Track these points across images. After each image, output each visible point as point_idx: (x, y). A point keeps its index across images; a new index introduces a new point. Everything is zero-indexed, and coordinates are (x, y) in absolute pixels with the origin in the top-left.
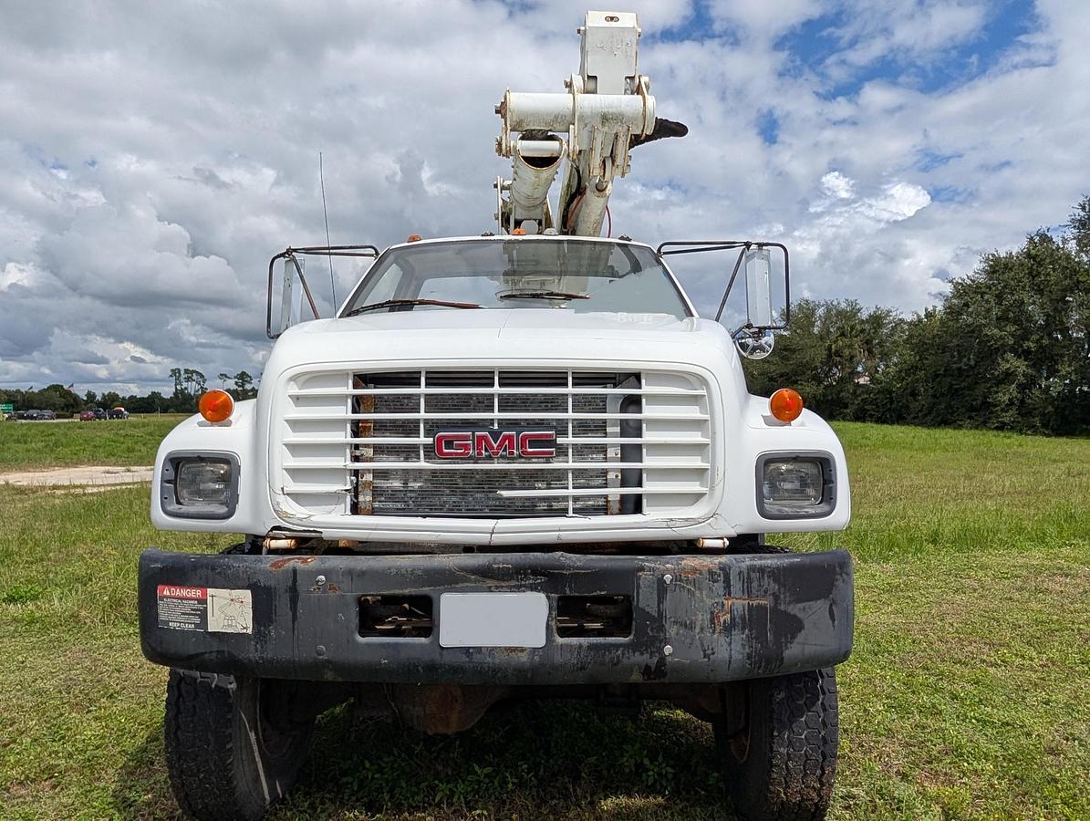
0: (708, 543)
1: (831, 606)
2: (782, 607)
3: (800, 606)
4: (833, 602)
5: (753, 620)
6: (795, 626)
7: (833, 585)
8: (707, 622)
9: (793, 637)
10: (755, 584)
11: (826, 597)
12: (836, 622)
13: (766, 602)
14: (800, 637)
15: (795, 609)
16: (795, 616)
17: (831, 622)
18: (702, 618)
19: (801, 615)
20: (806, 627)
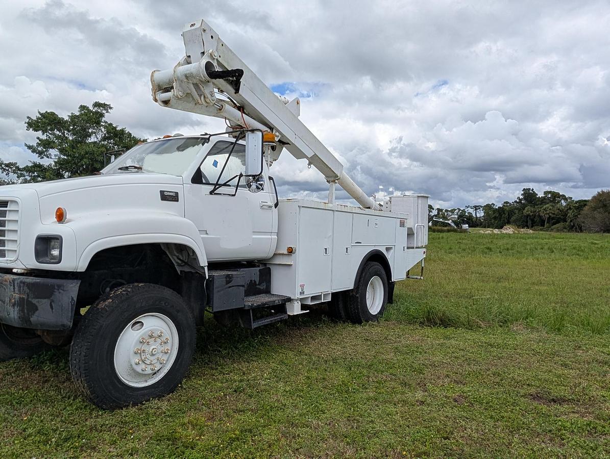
0: (14, 271)
1: (51, 302)
2: (30, 299)
3: (37, 300)
4: (52, 301)
5: (21, 303)
6: (35, 308)
7: (53, 294)
8: (8, 302)
9: (34, 313)
10: (22, 288)
11: (48, 298)
12: (54, 310)
13: (25, 297)
14: (37, 313)
15: (35, 301)
16: (35, 304)
17: (51, 310)
18: (7, 300)
19: (37, 304)
20: (39, 309)
